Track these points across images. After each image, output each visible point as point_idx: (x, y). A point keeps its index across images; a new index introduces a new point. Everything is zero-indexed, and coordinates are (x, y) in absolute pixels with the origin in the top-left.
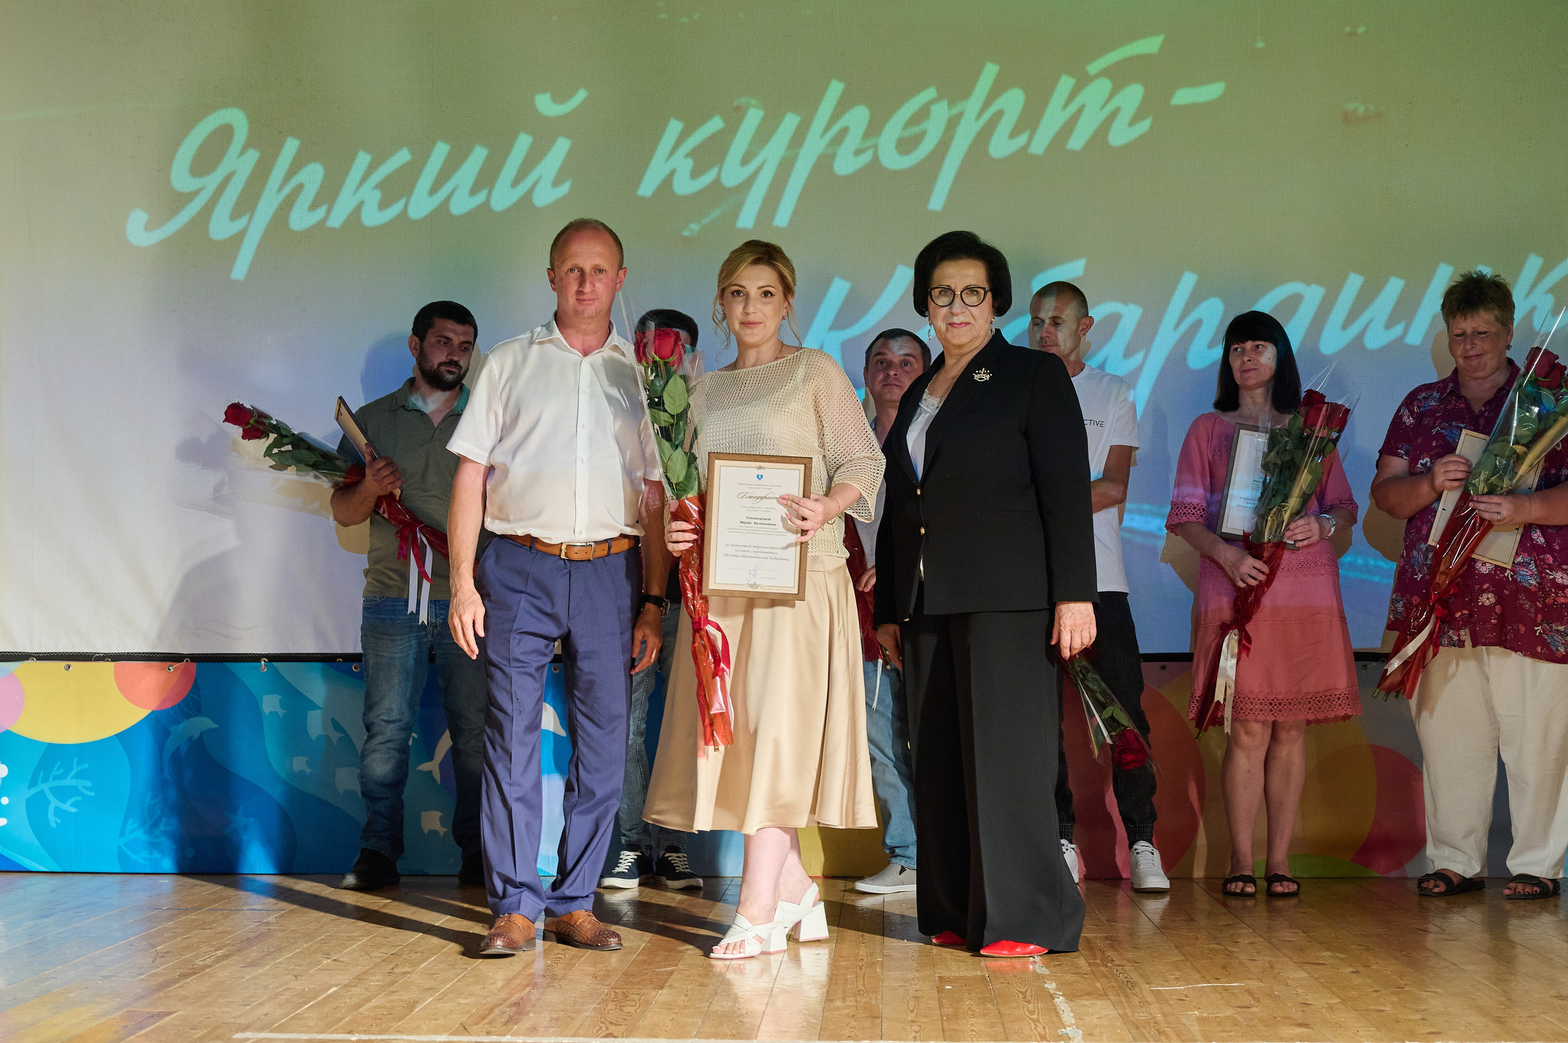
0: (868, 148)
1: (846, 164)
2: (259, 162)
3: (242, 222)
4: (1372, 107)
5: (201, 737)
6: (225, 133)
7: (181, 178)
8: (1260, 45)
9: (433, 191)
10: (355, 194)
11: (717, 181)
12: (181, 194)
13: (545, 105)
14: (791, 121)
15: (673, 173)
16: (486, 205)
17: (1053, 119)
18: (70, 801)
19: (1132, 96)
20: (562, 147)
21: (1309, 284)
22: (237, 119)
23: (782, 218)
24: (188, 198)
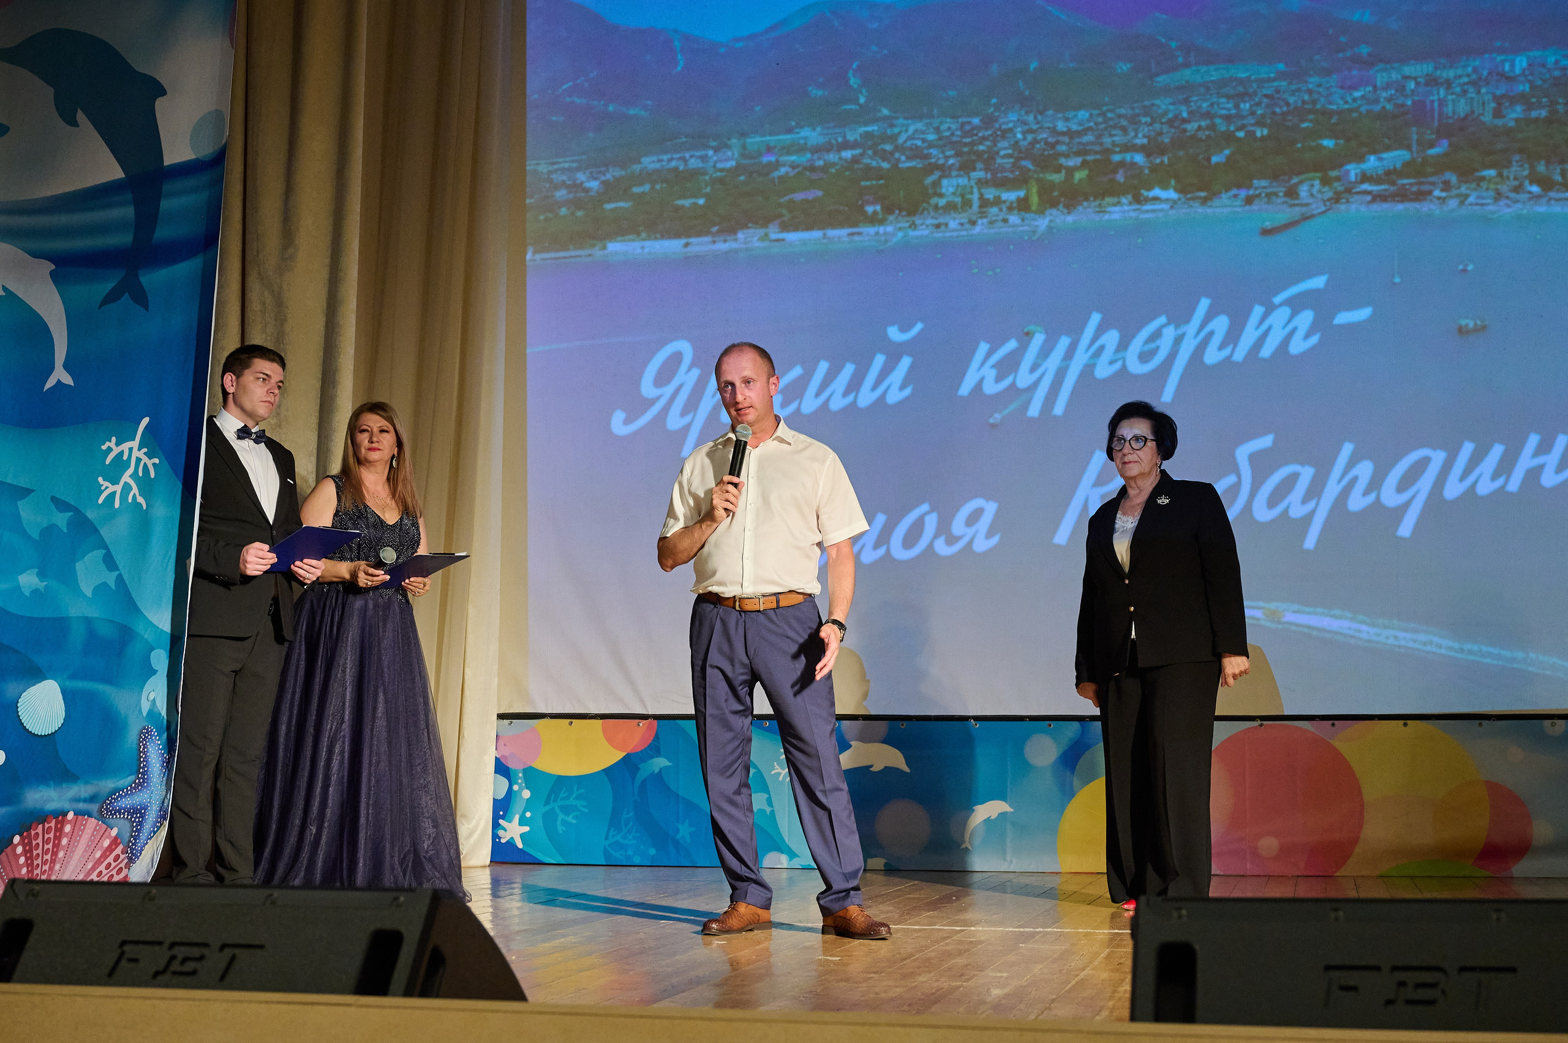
0: (1119, 359)
1: (1103, 371)
2: (700, 376)
3: (688, 418)
4: (1479, 323)
5: (660, 771)
6: (677, 357)
7: (647, 388)
8: (1397, 280)
9: (818, 395)
11: (1013, 384)
12: (647, 399)
13: (894, 334)
14: (1064, 342)
15: (982, 380)
16: (854, 403)
17: (1249, 336)
18: (571, 816)
19: (1306, 318)
20: (906, 362)
21: (1435, 449)
22: (685, 348)
23: (1059, 409)
24: (653, 401)
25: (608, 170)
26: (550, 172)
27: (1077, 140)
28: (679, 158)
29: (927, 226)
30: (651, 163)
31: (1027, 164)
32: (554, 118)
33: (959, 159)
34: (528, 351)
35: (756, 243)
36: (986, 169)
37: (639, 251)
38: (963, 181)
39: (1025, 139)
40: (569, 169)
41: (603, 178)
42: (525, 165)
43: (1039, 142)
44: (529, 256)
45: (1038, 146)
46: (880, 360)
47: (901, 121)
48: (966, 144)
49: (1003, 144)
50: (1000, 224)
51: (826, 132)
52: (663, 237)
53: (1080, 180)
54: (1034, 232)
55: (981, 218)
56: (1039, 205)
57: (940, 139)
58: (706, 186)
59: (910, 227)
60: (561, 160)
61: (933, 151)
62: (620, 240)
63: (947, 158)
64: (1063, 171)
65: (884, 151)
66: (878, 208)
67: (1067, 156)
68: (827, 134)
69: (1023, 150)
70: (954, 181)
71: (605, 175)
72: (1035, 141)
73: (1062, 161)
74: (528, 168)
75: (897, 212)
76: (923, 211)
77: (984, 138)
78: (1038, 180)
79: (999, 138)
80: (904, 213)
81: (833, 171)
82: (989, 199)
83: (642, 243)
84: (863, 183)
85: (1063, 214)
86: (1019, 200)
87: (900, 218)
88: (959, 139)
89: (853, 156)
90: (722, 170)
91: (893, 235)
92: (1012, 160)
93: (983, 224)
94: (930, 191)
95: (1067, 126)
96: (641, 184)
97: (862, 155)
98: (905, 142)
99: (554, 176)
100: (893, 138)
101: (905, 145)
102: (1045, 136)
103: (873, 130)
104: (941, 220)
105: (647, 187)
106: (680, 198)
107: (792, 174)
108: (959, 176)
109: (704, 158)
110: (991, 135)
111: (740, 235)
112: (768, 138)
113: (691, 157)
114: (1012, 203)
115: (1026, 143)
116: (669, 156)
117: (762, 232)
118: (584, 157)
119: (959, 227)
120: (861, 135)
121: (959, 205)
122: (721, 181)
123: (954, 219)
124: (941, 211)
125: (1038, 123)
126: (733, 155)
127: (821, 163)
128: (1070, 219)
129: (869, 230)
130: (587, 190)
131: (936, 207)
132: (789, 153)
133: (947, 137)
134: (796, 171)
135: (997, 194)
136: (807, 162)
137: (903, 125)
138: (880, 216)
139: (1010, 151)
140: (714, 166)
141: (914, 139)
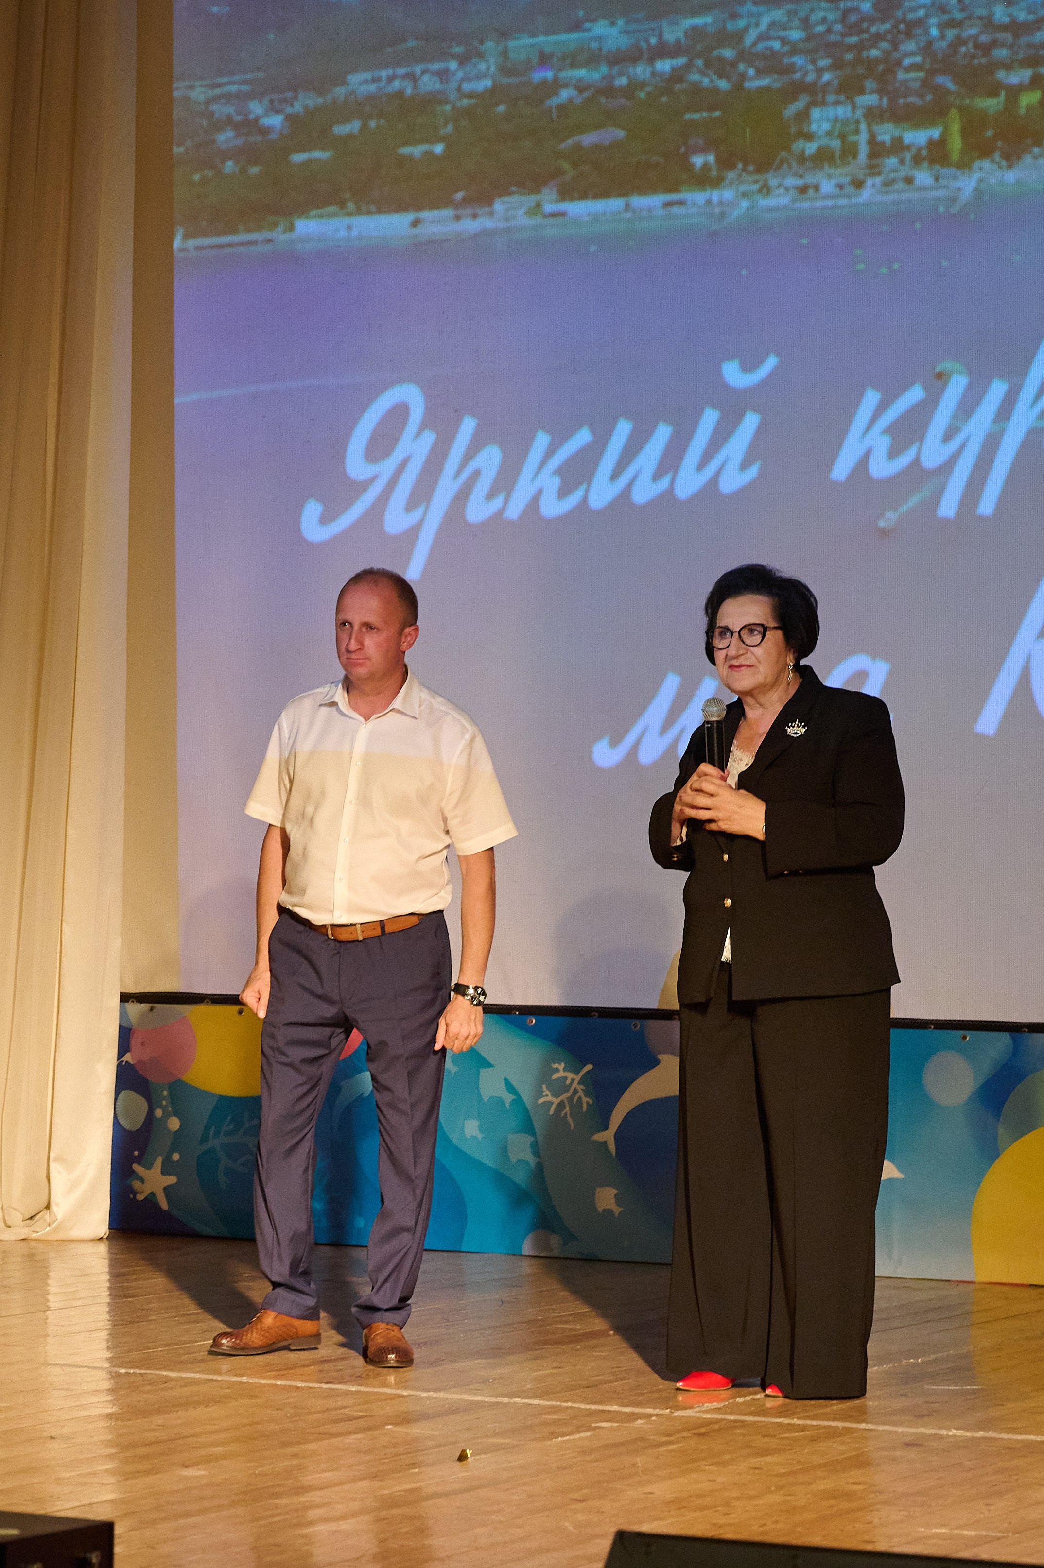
2: (435, 445)
3: (417, 514)
6: (400, 412)
9: (615, 476)
10: (533, 480)
11: (916, 462)
14: (998, 390)
15: (868, 453)
18: (241, 1161)
20: (751, 422)
23: (987, 505)
24: (362, 487)
25: (296, 97)
26: (208, 102)
27: (1024, 40)
28: (405, 77)
29: (787, 189)
30: (361, 84)
31: (945, 81)
32: (215, 9)
33: (838, 72)
34: (177, 401)
35: (522, 220)
36: (881, 92)
37: (343, 233)
38: (843, 111)
39: (943, 37)
40: (237, 96)
41: (289, 110)
42: (171, 90)
43: (965, 43)
44: (177, 243)
45: (963, 49)
46: (710, 418)
47: (749, 7)
48: (850, 48)
49: (910, 46)
50: (901, 185)
51: (631, 27)
52: (379, 211)
53: (1029, 108)
54: (954, 200)
55: (873, 175)
56: (963, 152)
57: (808, 39)
58: (446, 124)
59: (760, 191)
60: (225, 80)
61: (799, 60)
62: (315, 216)
63: (820, 71)
64: (1003, 93)
65: (721, 59)
66: (711, 158)
67: (1008, 67)
68: (634, 32)
69: (940, 56)
70: (831, 112)
71: (292, 105)
72: (959, 41)
73: (1001, 75)
74: (176, 94)
75: (740, 166)
76: (782, 161)
77: (878, 37)
78: (962, 110)
79: (901, 37)
80: (751, 168)
81: (642, 95)
82: (883, 143)
83: (347, 220)
84: (687, 116)
85: (1001, 167)
86: (931, 143)
87: (744, 174)
88: (838, 38)
89: (674, 69)
90: (470, 95)
91: (733, 205)
92: (922, 75)
93: (874, 185)
94: (793, 130)
95: (1010, 15)
96: (347, 120)
97: (688, 67)
98: (755, 44)
99: (214, 107)
100: (737, 37)
101: (754, 50)
102: (973, 31)
103: (706, 25)
104: (810, 179)
105: (354, 126)
106: (406, 143)
107: (578, 100)
108: (836, 103)
109: (443, 75)
110: (888, 32)
111: (498, 206)
112: (542, 39)
113: (423, 72)
114: (920, 149)
115: (944, 44)
116: (390, 72)
117: (532, 199)
118: (261, 75)
119: (838, 191)
120: (686, 33)
121: (838, 154)
122: (468, 112)
123: (829, 176)
124: (809, 164)
125: (962, 10)
126: (488, 69)
127: (624, 81)
128: (1011, 176)
129: (698, 197)
130: (265, 131)
131: (802, 158)
132: (574, 65)
133: (821, 35)
134: (586, 94)
135: (897, 133)
136: (603, 78)
137: (752, 15)
138: (714, 173)
139: (918, 59)
140: (459, 89)
141: (769, 38)
